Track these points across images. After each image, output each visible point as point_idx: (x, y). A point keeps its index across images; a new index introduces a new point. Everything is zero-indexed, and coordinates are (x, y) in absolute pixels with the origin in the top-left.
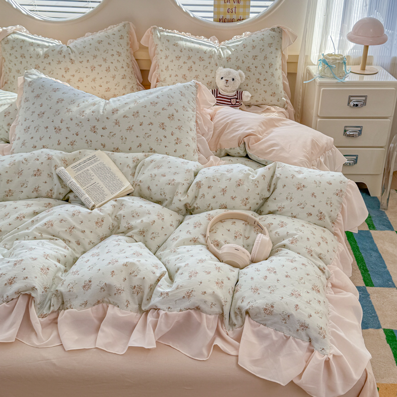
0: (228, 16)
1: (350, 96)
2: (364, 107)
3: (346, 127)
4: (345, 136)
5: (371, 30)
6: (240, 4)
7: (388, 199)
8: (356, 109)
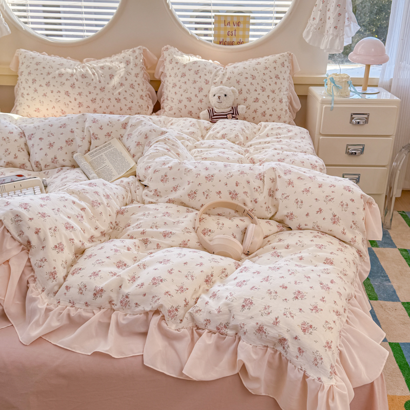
0: (228, 39)
1: (353, 114)
2: (366, 125)
3: (348, 145)
4: (347, 155)
5: (373, 50)
6: (240, 27)
7: (391, 219)
8: (358, 127)
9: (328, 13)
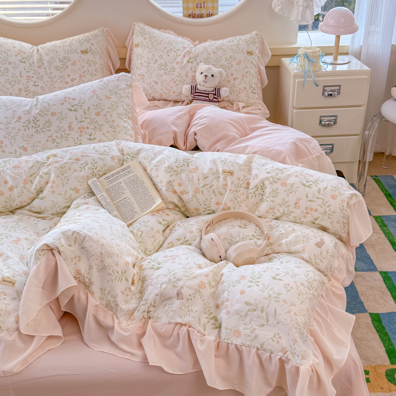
0: (197, 12)
2: (339, 96)
3: (321, 116)
4: (320, 126)
8: (331, 99)
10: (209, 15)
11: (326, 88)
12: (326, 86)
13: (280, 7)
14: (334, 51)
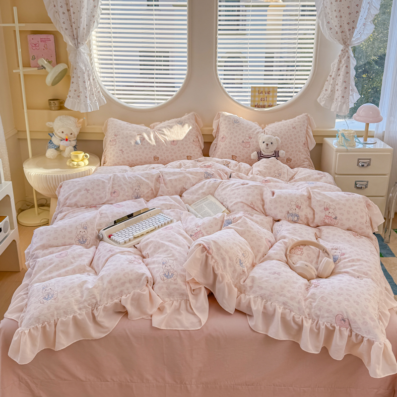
0: (261, 103)
1: (359, 159)
2: (369, 167)
3: (356, 181)
4: (355, 188)
5: (371, 113)
6: (270, 95)
7: (390, 236)
8: (363, 168)
9: (336, 86)
10: (270, 106)
11: (360, 161)
12: (360, 159)
13: (324, 102)
14: (364, 134)
